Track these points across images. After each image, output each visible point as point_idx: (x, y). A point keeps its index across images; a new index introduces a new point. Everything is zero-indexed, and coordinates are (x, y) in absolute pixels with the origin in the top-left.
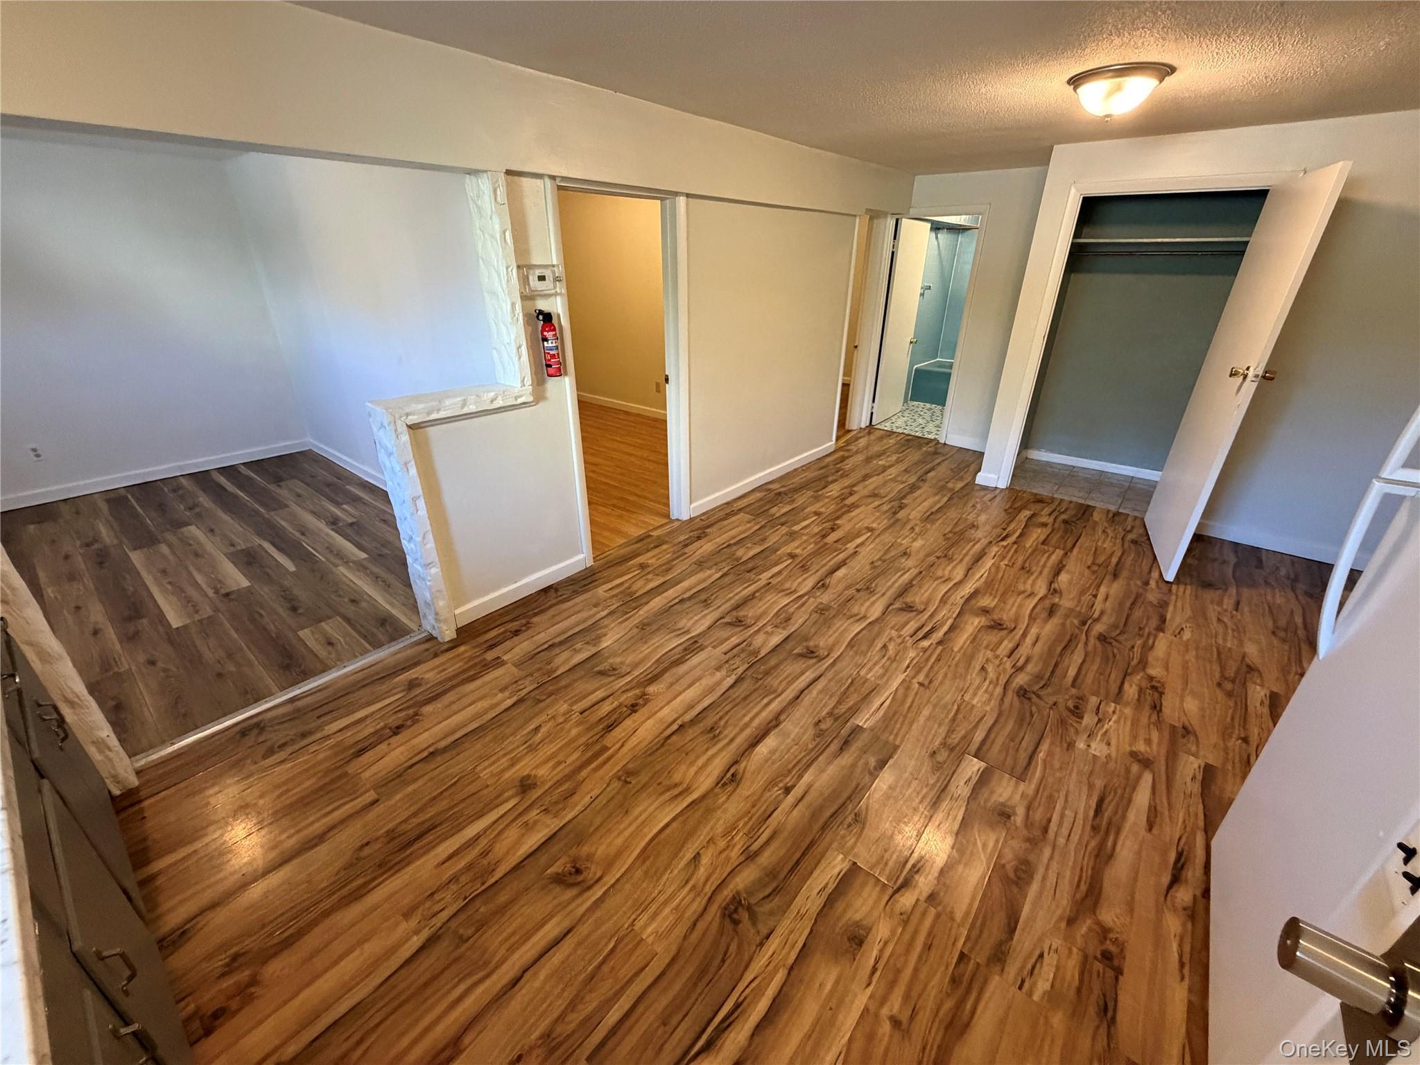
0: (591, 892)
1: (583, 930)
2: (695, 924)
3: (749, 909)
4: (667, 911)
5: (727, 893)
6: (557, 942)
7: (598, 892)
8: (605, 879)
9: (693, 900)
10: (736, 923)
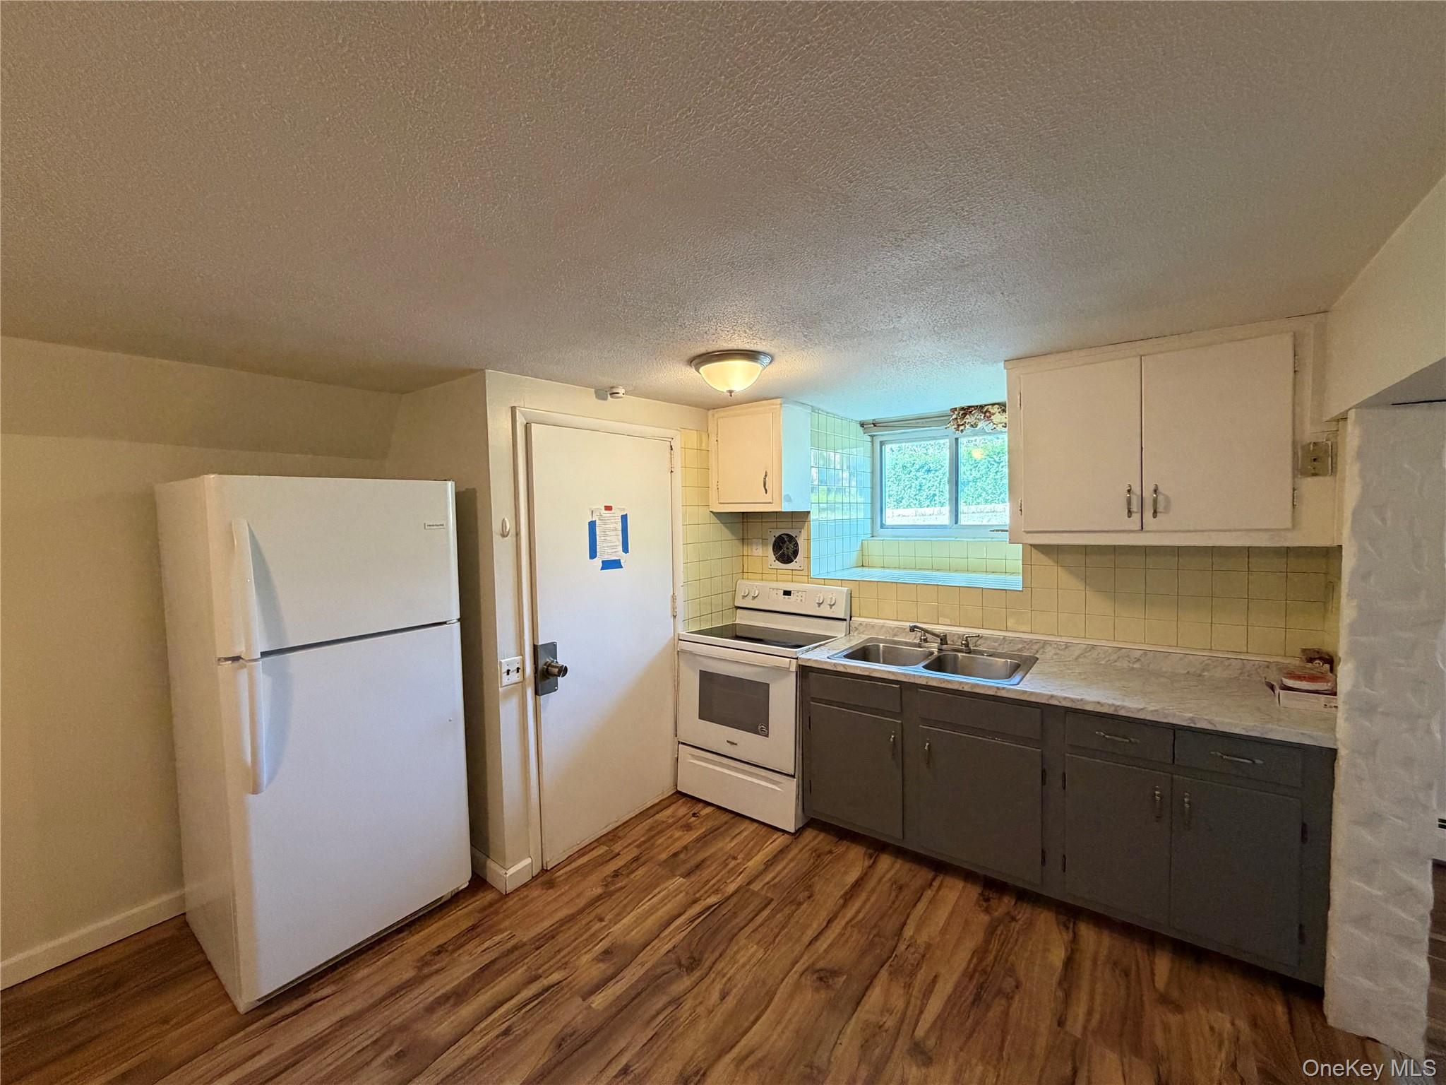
0: (805, 966)
1: (798, 948)
2: (721, 955)
3: (680, 965)
4: (742, 961)
5: (697, 974)
6: (816, 938)
7: (799, 967)
8: (796, 976)
9: (723, 969)
10: (692, 957)
